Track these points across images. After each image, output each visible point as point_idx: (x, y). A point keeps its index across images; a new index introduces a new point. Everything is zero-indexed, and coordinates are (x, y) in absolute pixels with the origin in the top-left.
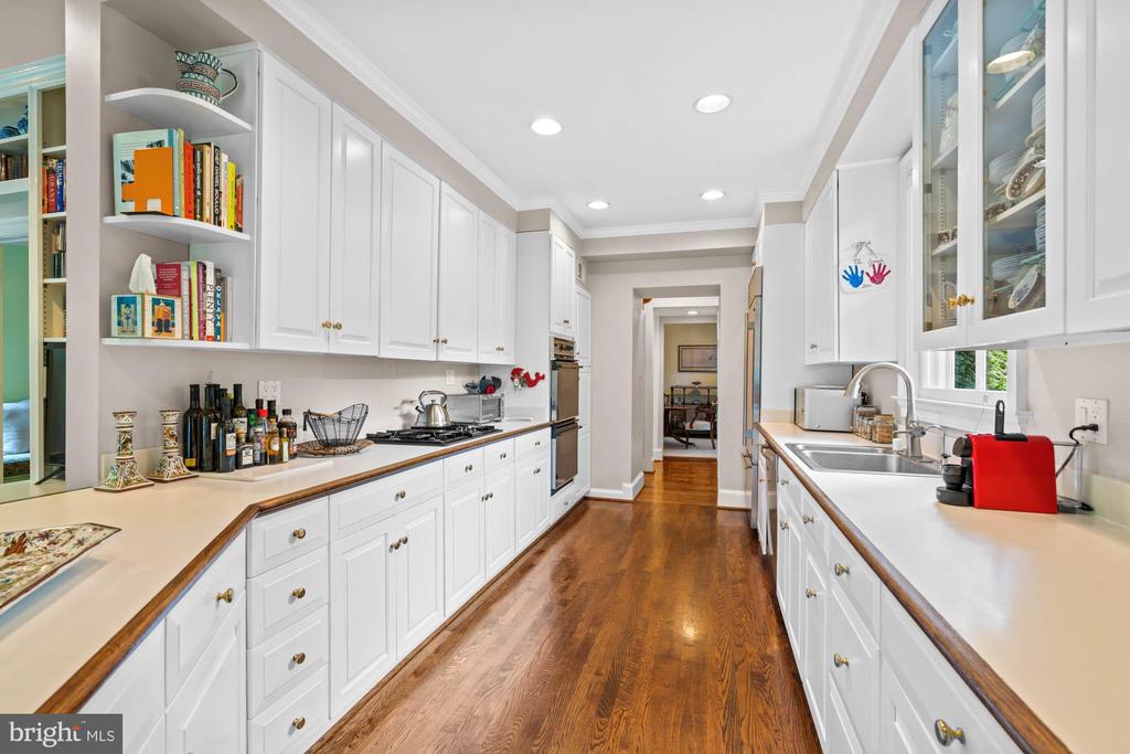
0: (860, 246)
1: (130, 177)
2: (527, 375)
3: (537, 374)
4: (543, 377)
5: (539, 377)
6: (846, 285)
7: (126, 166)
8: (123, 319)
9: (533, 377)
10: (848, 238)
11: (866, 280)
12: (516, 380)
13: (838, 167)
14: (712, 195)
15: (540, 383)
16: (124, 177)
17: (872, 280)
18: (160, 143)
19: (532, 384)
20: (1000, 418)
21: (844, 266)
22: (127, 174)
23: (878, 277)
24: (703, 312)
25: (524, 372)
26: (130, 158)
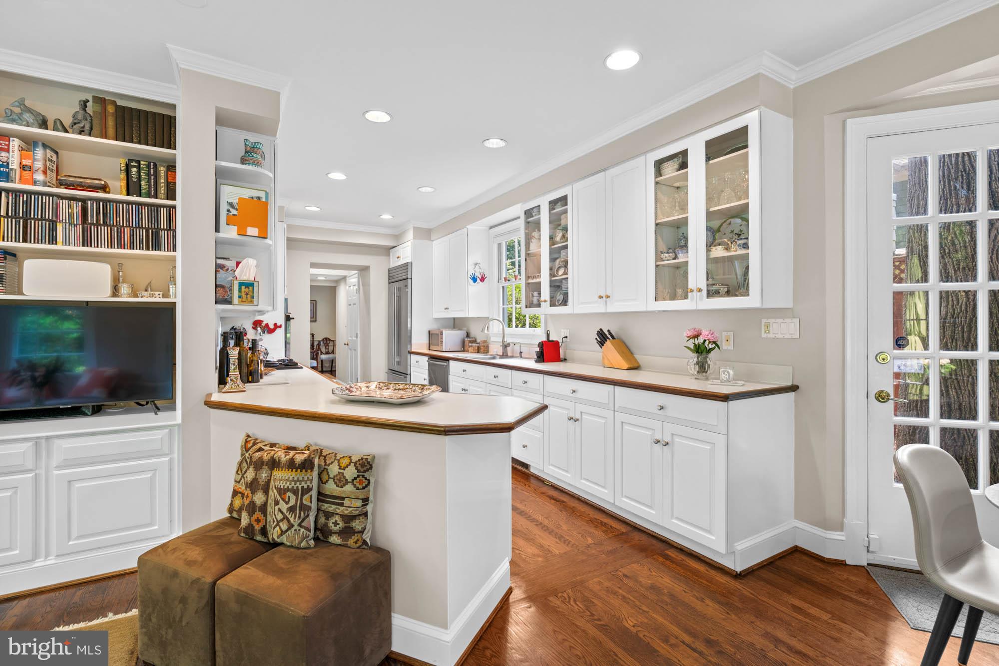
0: (476, 264)
1: (234, 212)
2: (267, 325)
3: (275, 324)
4: (280, 327)
5: (276, 326)
6: (471, 281)
7: (231, 205)
8: (243, 294)
9: (272, 326)
10: (472, 260)
11: (478, 280)
12: (259, 329)
13: (467, 227)
14: (386, 217)
15: (278, 330)
16: (228, 211)
17: (481, 280)
18: (259, 198)
19: (271, 331)
20: (548, 335)
21: (470, 273)
22: (231, 209)
23: (482, 280)
24: (328, 278)
25: (265, 323)
26: (235, 201)
